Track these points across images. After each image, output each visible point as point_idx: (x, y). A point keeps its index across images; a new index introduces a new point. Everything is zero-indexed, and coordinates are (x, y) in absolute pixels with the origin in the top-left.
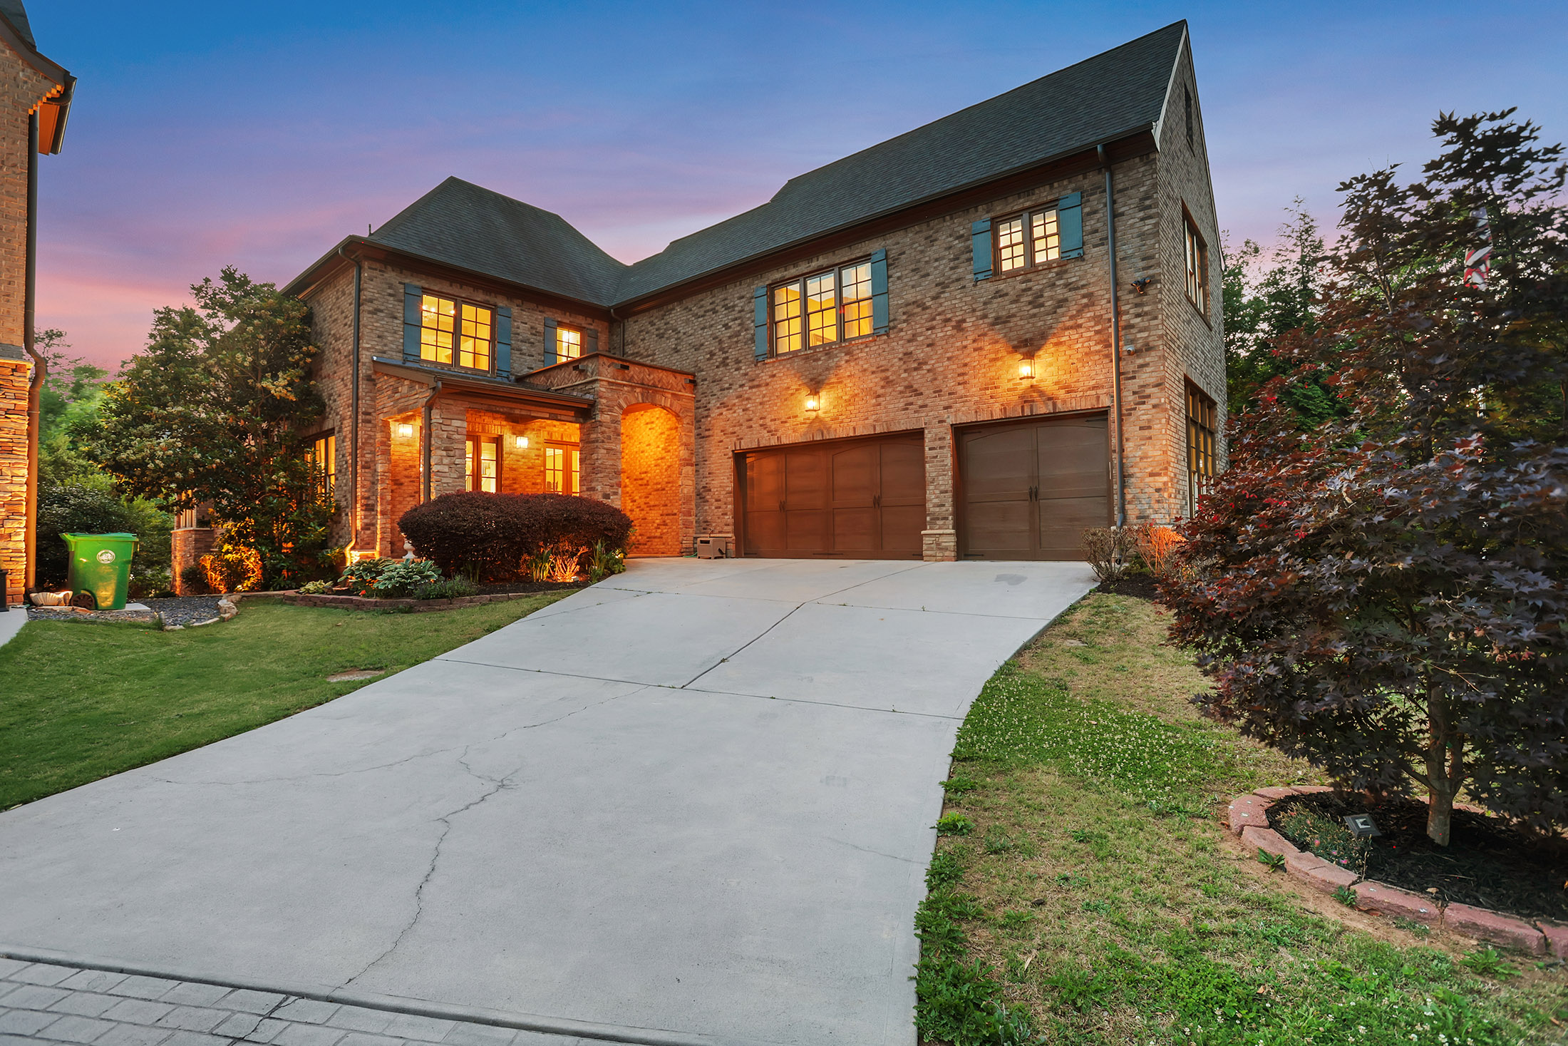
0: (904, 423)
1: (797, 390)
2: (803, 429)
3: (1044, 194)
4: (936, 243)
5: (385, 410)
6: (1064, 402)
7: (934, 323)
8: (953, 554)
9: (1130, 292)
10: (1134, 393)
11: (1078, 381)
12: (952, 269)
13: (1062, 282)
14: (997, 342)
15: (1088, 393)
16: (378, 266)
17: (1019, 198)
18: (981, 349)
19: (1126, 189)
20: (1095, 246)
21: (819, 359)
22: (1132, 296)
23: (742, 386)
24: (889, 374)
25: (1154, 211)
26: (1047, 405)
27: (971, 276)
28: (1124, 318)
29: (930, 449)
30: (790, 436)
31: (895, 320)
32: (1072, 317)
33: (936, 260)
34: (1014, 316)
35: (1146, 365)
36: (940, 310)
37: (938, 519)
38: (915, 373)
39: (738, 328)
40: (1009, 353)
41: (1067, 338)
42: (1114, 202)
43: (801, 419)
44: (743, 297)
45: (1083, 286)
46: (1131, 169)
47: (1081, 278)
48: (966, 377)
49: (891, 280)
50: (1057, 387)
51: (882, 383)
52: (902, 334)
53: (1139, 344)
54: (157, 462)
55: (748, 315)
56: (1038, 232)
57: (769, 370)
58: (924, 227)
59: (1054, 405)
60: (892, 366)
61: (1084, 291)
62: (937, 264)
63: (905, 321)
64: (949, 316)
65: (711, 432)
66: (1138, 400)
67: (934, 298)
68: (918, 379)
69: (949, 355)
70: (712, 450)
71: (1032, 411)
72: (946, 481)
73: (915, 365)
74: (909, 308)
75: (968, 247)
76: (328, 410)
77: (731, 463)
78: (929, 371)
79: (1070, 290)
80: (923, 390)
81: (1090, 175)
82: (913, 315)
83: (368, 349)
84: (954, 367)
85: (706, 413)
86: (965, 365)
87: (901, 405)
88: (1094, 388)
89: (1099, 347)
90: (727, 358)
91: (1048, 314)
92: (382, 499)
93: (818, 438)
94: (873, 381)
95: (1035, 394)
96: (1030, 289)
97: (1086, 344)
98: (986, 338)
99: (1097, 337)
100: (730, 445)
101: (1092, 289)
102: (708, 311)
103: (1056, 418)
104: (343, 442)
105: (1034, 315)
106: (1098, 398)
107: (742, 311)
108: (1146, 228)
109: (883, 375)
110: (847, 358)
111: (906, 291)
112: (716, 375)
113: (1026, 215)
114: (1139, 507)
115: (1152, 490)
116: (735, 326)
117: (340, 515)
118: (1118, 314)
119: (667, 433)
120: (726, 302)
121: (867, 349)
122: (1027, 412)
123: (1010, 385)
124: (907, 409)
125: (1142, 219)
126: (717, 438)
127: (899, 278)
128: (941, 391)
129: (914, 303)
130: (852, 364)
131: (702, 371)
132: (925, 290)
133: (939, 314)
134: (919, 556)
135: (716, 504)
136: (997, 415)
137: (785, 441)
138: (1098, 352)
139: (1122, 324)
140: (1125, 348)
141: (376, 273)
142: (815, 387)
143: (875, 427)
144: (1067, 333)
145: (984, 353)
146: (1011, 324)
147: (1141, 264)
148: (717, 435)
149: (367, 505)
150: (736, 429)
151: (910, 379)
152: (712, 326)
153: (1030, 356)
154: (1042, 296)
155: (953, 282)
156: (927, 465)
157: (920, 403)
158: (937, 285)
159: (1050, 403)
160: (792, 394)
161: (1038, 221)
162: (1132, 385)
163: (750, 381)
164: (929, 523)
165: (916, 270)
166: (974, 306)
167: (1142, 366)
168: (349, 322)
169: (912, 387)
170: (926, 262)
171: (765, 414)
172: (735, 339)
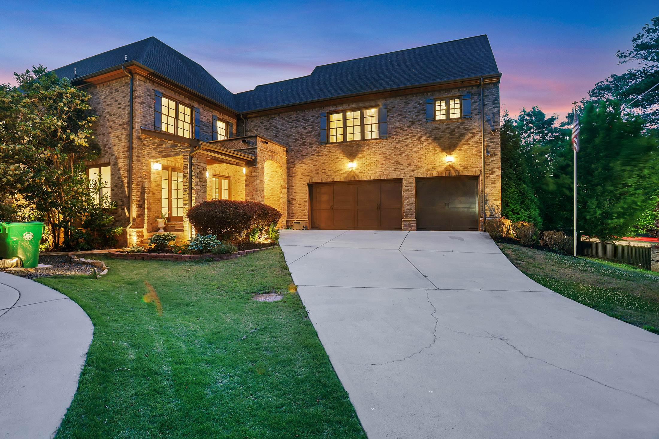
0: (394, 175)
1: (342, 159)
2: (345, 175)
3: (456, 93)
4: (409, 105)
6: (463, 172)
7: (408, 137)
8: (416, 228)
9: (489, 134)
10: (489, 170)
11: (468, 164)
12: (416, 116)
13: (462, 127)
14: (435, 147)
15: (472, 169)
16: (143, 79)
17: (446, 92)
18: (428, 149)
19: (488, 95)
20: (475, 115)
21: (353, 147)
23: (313, 155)
24: (387, 155)
25: (498, 105)
26: (455, 172)
27: (425, 120)
28: (486, 143)
29: (406, 187)
30: (338, 178)
31: (390, 134)
32: (466, 141)
33: (409, 112)
34: (442, 137)
35: (494, 161)
36: (411, 132)
37: (409, 214)
38: (399, 156)
39: (311, 130)
40: (440, 151)
41: (464, 148)
42: (484, 100)
43: (344, 171)
44: (314, 116)
45: (471, 129)
46: (490, 89)
47: (470, 126)
48: (422, 160)
49: (388, 117)
50: (460, 166)
51: (384, 159)
52: (393, 140)
53: (492, 153)
54: (9, 177)
55: (316, 125)
56: (452, 106)
57: (327, 149)
58: (404, 98)
59: (459, 173)
60: (389, 152)
61: (471, 131)
63: (395, 135)
64: (415, 135)
65: (296, 174)
66: (491, 173)
67: (408, 127)
68: (400, 159)
69: (414, 150)
70: (297, 182)
71: (449, 174)
72: (413, 199)
73: (399, 153)
74: (397, 130)
75: (424, 108)
76: (103, 152)
77: (307, 188)
78: (405, 155)
79: (466, 130)
80: (402, 163)
81: (474, 88)
82: (399, 132)
83: (138, 122)
84: (417, 155)
85: (293, 166)
86: (422, 155)
87: (393, 168)
88: (474, 167)
89: (476, 153)
90: (305, 142)
91: (457, 138)
93: (352, 179)
94: (379, 158)
95: (451, 168)
96: (449, 128)
97: (471, 151)
98: (431, 145)
99: (476, 149)
100: (307, 180)
101: (474, 131)
102: (294, 120)
103: (459, 178)
104: (119, 170)
105: (451, 138)
106: (476, 171)
107: (314, 122)
108: (495, 111)
109: (384, 156)
110: (367, 147)
111: (395, 122)
112: (299, 149)
113: (447, 99)
114: (490, 212)
115: (495, 206)
116: (310, 129)
117: (117, 209)
118: (484, 141)
119: (272, 173)
120: (305, 117)
121: (377, 144)
122: (447, 174)
123: (440, 164)
124: (395, 170)
125: (494, 108)
126: (300, 177)
127: (392, 117)
128: (411, 164)
129: (399, 128)
130: (370, 150)
131: (291, 147)
132: (404, 123)
133: (411, 133)
134: (400, 229)
135: (298, 206)
136: (435, 175)
137: (335, 180)
138: (477, 154)
139: (485, 145)
140: (486, 154)
141: (142, 83)
142: (352, 157)
143: (380, 176)
144: (464, 146)
145: (430, 151)
146: (442, 141)
147: (493, 124)
148: (299, 175)
149: (139, 205)
150: (310, 174)
151: (397, 158)
152: (296, 127)
153: (449, 153)
154: (454, 131)
155: (417, 121)
156: (404, 193)
157: (401, 168)
158: (409, 122)
159: (457, 172)
160: (339, 160)
161: (452, 102)
162: (489, 167)
163: (317, 153)
164: (405, 216)
165: (400, 115)
166: (426, 132)
167: (492, 161)
168: (123, 107)
169: (398, 161)
170: (405, 112)
171: (325, 168)
172: (310, 134)
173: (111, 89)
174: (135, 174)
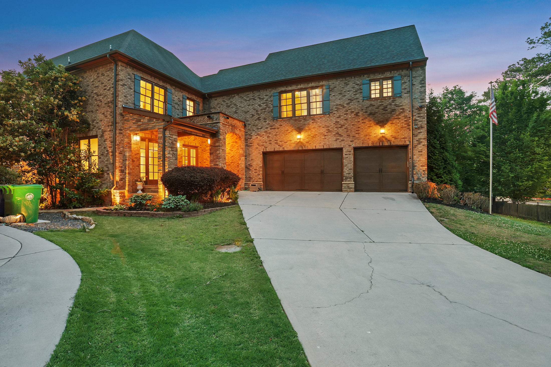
0: (335, 145)
1: (291, 131)
2: (293, 145)
3: (388, 74)
4: (348, 85)
5: (131, 129)
6: (394, 142)
7: (347, 112)
8: (354, 190)
9: (416, 109)
10: (417, 141)
11: (398, 136)
12: (354, 95)
13: (394, 104)
14: (370, 121)
15: (402, 140)
16: (124, 65)
17: (379, 74)
18: (365, 123)
19: (416, 77)
20: (405, 94)
21: (301, 121)
22: (417, 111)
23: (267, 128)
24: (329, 128)
25: (424, 85)
26: (387, 142)
27: (361, 98)
28: (414, 117)
29: (345, 155)
30: (288, 147)
31: (332, 110)
32: (397, 115)
33: (349, 91)
34: (377, 113)
35: (421, 132)
36: (350, 108)
37: (348, 178)
38: (340, 129)
39: (265, 107)
40: (375, 125)
41: (395, 122)
42: (412, 80)
43: (293, 142)
44: (267, 95)
45: (401, 106)
46: (418, 71)
47: (400, 103)
48: (359, 132)
49: (331, 96)
50: (391, 137)
51: (327, 131)
52: (335, 115)
53: (419, 126)
54: (14, 147)
55: (270, 102)
56: (385, 86)
57: (279, 123)
58: (344, 79)
60: (331, 125)
61: (401, 107)
62: (349, 92)
63: (336, 111)
64: (353, 111)
65: (252, 145)
66: (418, 143)
67: (348, 104)
68: (340, 131)
69: (353, 124)
70: (253, 151)
72: (351, 166)
73: (340, 126)
74: (338, 106)
75: (360, 88)
76: (92, 127)
77: (262, 156)
78: (345, 128)
79: (397, 107)
80: (342, 135)
81: (404, 71)
82: (339, 109)
83: (121, 101)
84: (355, 128)
85: (250, 137)
86: (359, 127)
87: (334, 139)
88: (404, 138)
90: (260, 117)
91: (389, 114)
92: (128, 167)
93: (301, 149)
94: (323, 130)
95: (384, 139)
96: (383, 105)
97: (402, 124)
98: (367, 119)
99: (405, 122)
100: (262, 149)
101: (404, 107)
102: (251, 99)
103: (391, 147)
104: (104, 141)
105: (384, 113)
106: (405, 141)
107: (267, 100)
108: (422, 90)
109: (327, 128)
110: (313, 121)
111: (336, 100)
112: (255, 123)
113: (381, 80)
114: (418, 176)
115: (422, 171)
116: (264, 106)
117: (103, 174)
118: (413, 116)
119: (232, 144)
120: (260, 96)
121: (321, 119)
122: (381, 144)
123: (375, 135)
124: (337, 141)
125: (421, 87)
126: (256, 147)
127: (334, 96)
128: (350, 135)
129: (340, 105)
130: (315, 124)
131: (248, 121)
132: (344, 101)
133: (349, 110)
134: (341, 191)
135: (255, 171)
136: (370, 145)
137: (286, 149)
138: (406, 127)
139: (413, 119)
140: (414, 127)
141: (124, 68)
142: (300, 130)
143: (324, 146)
144: (395, 120)
145: (366, 124)
146: (376, 116)
147: (420, 101)
148: (255, 145)
149: (121, 170)
150: (264, 144)
151: (338, 130)
152: (253, 105)
153: (382, 126)
154: (387, 107)
155: (355, 99)
156: (344, 160)
157: (341, 139)
158: (349, 100)
159: (389, 142)
160: (289, 133)
161: (385, 83)
162: (417, 138)
163: (270, 126)
164: (345, 179)
165: (340, 94)
166: (362, 108)
167: (419, 133)
168: (108, 89)
169: (338, 133)
170: (345, 91)
171: (277, 139)
172: (264, 111)
173: (98, 74)
174: (118, 145)
